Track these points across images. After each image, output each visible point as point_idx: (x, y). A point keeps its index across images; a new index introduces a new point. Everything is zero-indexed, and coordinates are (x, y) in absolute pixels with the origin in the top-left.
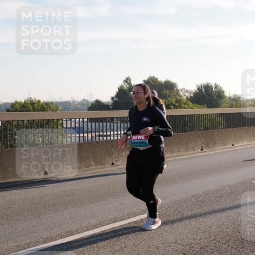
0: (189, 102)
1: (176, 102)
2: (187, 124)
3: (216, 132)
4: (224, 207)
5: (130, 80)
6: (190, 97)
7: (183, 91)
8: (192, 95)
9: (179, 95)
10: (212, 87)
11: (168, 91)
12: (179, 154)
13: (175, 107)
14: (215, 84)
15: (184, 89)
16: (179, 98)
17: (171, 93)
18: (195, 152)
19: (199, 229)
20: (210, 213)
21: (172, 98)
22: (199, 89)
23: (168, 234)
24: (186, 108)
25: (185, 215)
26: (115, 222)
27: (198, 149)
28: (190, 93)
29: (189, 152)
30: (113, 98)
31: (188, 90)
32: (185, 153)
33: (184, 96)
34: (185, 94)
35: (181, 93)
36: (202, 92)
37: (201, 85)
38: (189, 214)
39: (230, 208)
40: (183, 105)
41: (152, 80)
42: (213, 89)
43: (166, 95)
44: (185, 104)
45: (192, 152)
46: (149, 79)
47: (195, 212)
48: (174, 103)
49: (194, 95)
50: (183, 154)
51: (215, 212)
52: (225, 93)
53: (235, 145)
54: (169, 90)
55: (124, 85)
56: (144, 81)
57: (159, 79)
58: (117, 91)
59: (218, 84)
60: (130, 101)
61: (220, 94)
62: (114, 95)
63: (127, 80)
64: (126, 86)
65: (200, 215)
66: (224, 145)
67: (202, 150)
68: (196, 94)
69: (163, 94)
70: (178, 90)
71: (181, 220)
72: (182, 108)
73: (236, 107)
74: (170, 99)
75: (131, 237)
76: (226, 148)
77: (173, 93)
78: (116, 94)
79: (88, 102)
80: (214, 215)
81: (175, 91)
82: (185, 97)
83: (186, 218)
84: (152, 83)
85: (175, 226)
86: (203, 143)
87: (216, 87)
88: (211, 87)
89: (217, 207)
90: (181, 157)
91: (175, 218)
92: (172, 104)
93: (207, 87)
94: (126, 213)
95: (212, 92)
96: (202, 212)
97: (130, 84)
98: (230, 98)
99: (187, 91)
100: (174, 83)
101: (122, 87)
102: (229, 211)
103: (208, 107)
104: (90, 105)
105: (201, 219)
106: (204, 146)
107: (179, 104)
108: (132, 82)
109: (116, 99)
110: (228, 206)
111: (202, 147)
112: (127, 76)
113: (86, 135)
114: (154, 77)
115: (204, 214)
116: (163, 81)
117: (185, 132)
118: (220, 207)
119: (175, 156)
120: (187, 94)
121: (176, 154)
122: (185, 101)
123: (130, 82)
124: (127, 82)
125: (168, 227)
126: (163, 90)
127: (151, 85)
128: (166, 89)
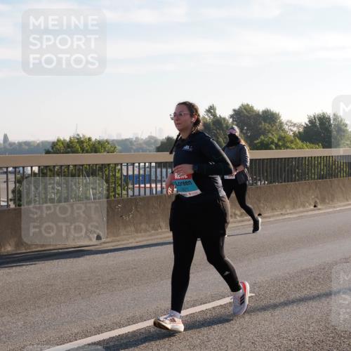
0: (298, 140)
1: (279, 140)
2: (295, 170)
3: (335, 181)
5: (214, 109)
6: (299, 132)
7: (289, 124)
8: (301, 130)
9: (283, 130)
11: (267, 125)
12: (283, 212)
13: (278, 147)
15: (291, 122)
16: (283, 134)
17: (272, 127)
18: (305, 209)
19: (311, 317)
20: (326, 295)
21: (273, 135)
22: (311, 121)
23: (267, 323)
24: (293, 148)
25: (292, 297)
26: (194, 306)
27: (310, 204)
28: (299, 127)
29: (298, 210)
31: (295, 122)
32: (291, 211)
33: (291, 131)
34: (292, 128)
35: (286, 127)
36: (316, 126)
37: (314, 116)
38: (298, 295)
40: (288, 144)
41: (245, 109)
42: (332, 122)
43: (265, 129)
44: (292, 142)
45: (301, 209)
46: (241, 107)
47: (305, 293)
48: (276, 141)
49: (304, 131)
50: (288, 211)
54: (269, 123)
55: (206, 117)
56: (234, 110)
57: (255, 108)
63: (211, 110)
64: (209, 118)
65: (312, 298)
66: (347, 200)
67: (315, 206)
68: (306, 128)
69: (261, 129)
70: (281, 123)
71: (285, 304)
72: (287, 148)
74: (270, 136)
75: (216, 327)
77: (274, 128)
79: (156, 140)
81: (277, 124)
82: (291, 133)
83: (293, 302)
84: (246, 113)
85: (277, 312)
86: (317, 197)
88: (329, 119)
90: (286, 217)
91: (277, 301)
92: (272, 142)
93: (323, 119)
94: (209, 293)
95: (330, 125)
96: (315, 293)
97: (214, 115)
99: (295, 125)
100: (276, 114)
101: (203, 119)
103: (324, 147)
104: (159, 145)
105: (313, 304)
106: (318, 201)
107: (283, 143)
111: (316, 202)
112: (211, 104)
113: (153, 185)
114: (248, 105)
115: (318, 296)
116: (261, 111)
117: (291, 181)
119: (278, 215)
120: (295, 129)
121: (279, 213)
122: (292, 138)
123: (215, 112)
124: (210, 112)
125: (267, 314)
126: (260, 123)
127: (244, 116)
128: (265, 121)
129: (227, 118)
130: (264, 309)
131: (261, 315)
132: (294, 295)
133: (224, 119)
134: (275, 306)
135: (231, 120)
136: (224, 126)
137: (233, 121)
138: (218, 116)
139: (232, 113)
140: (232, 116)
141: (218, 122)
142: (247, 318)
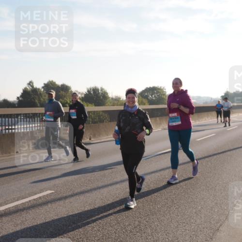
3: (101, 125)
4: (106, 184)
5: (33, 83)
8: (83, 96)
10: (98, 90)
11: (63, 93)
19: (87, 202)
20: (95, 189)
21: (67, 98)
22: (88, 91)
23: (61, 207)
25: (75, 192)
26: (18, 200)
27: (87, 138)
28: (82, 94)
30: (18, 98)
36: (91, 94)
37: (90, 88)
38: (79, 190)
39: (111, 185)
41: (51, 83)
42: (100, 91)
43: (62, 95)
46: (48, 82)
47: (83, 189)
51: (99, 188)
52: (109, 94)
54: (65, 92)
55: (28, 87)
56: (45, 84)
57: (57, 83)
58: (22, 92)
60: (33, 100)
61: (105, 95)
62: (19, 96)
63: (31, 83)
64: (29, 88)
66: (107, 135)
67: (90, 139)
68: (86, 95)
69: (60, 95)
71: (72, 196)
73: (117, 105)
75: (30, 212)
76: (109, 138)
77: (68, 94)
78: (21, 94)
80: (98, 190)
81: (69, 92)
83: (76, 194)
84: (52, 86)
85: (67, 201)
86: (91, 134)
87: (102, 89)
89: (100, 184)
91: (67, 194)
93: (95, 90)
94: (27, 192)
95: (99, 93)
96: (89, 188)
97: (32, 86)
98: (112, 98)
99: (80, 93)
100: (68, 86)
101: (26, 88)
103: (96, 105)
105: (88, 195)
109: (21, 99)
110: (109, 183)
111: (90, 137)
112: (31, 80)
114: (52, 81)
116: (60, 85)
118: (103, 184)
120: (80, 95)
123: (33, 85)
124: (30, 85)
125: (61, 202)
126: (60, 92)
127: (49, 86)
128: (62, 91)
129: (40, 88)
130: (60, 199)
131: (57, 203)
132: (77, 191)
133: (39, 89)
134: (66, 198)
135: (42, 90)
136: (39, 93)
137: (44, 90)
138: (35, 87)
139: (43, 85)
140: (43, 87)
141: (35, 91)
142: (49, 205)
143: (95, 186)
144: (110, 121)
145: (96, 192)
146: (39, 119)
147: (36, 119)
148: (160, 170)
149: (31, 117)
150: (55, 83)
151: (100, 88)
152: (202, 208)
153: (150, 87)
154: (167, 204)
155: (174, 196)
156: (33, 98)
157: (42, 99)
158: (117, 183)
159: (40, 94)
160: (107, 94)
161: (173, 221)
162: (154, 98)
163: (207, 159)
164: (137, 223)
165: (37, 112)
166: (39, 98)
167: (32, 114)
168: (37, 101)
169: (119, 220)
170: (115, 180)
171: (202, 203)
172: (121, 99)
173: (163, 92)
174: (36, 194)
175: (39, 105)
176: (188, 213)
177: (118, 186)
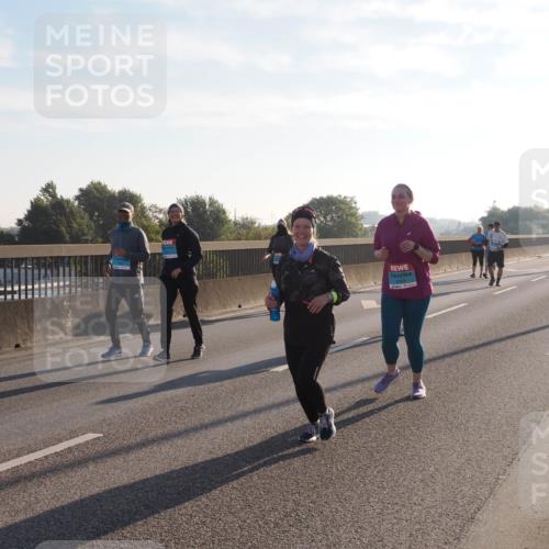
3: (210, 283)
5: (54, 188)
7: (154, 209)
9: (146, 217)
14: (210, 199)
15: (156, 207)
16: (145, 222)
20: (195, 429)
25: (151, 436)
30: (20, 222)
31: (161, 207)
33: (156, 219)
34: (157, 214)
35: (150, 214)
37: (185, 200)
38: (160, 432)
39: (232, 419)
41: (96, 188)
42: (207, 207)
44: (157, 233)
46: (89, 186)
47: (169, 428)
51: (205, 427)
52: (228, 214)
53: (243, 307)
55: (42, 198)
56: (81, 190)
57: (109, 188)
59: (215, 198)
60: (54, 227)
61: (218, 216)
62: (22, 216)
63: (49, 189)
64: (45, 200)
65: (179, 434)
66: (224, 307)
70: (143, 208)
71: (143, 445)
73: (247, 239)
75: (48, 483)
76: (223, 314)
78: (26, 213)
80: (204, 432)
82: (157, 221)
84: (98, 195)
85: (132, 456)
87: (213, 202)
88: (203, 203)
89: (208, 418)
91: (133, 441)
93: (197, 204)
94: (40, 437)
95: (205, 212)
96: (181, 427)
97: (53, 195)
98: (236, 223)
99: (160, 211)
100: (136, 195)
101: (37, 200)
102: (229, 424)
105: (179, 442)
108: (57, 191)
109: (26, 224)
114: (100, 183)
116: (117, 191)
120: (161, 216)
122: (158, 228)
123: (54, 192)
124: (49, 192)
125: (119, 460)
127: (95, 197)
129: (71, 200)
130: (115, 453)
131: (110, 462)
132: (154, 433)
133: (68, 201)
134: (129, 449)
135: (76, 203)
136: (68, 210)
137: (80, 204)
138: (59, 197)
139: (77, 193)
140: (77, 198)
141: (59, 205)
142: (91, 467)
143: (194, 421)
144: (231, 275)
145: (198, 435)
146: (67, 269)
147: (61, 269)
148: (344, 386)
149: (50, 266)
150: (105, 187)
151: (207, 201)
152: (437, 470)
153: (322, 199)
154: (359, 461)
155: (374, 445)
156: (55, 223)
157: (75, 225)
158: (245, 415)
159: (71, 212)
160: (224, 212)
161: (371, 499)
162: (331, 224)
163: (447, 360)
164: (290, 505)
165: (63, 255)
166: (69, 222)
167: (51, 257)
168: (63, 229)
169: (250, 498)
170: (241, 407)
171: (438, 459)
172: (256, 225)
173: (351, 208)
174: (60, 441)
175: (67, 238)
176: (405, 483)
177: (247, 421)
